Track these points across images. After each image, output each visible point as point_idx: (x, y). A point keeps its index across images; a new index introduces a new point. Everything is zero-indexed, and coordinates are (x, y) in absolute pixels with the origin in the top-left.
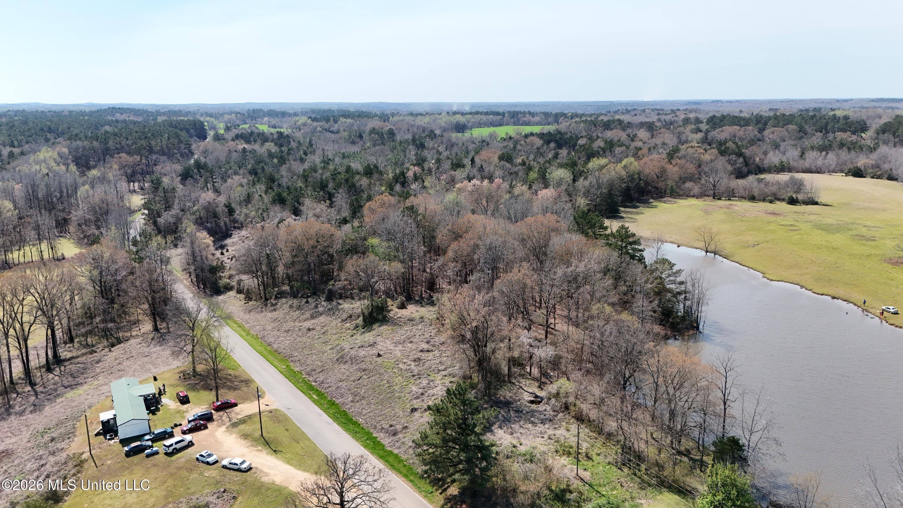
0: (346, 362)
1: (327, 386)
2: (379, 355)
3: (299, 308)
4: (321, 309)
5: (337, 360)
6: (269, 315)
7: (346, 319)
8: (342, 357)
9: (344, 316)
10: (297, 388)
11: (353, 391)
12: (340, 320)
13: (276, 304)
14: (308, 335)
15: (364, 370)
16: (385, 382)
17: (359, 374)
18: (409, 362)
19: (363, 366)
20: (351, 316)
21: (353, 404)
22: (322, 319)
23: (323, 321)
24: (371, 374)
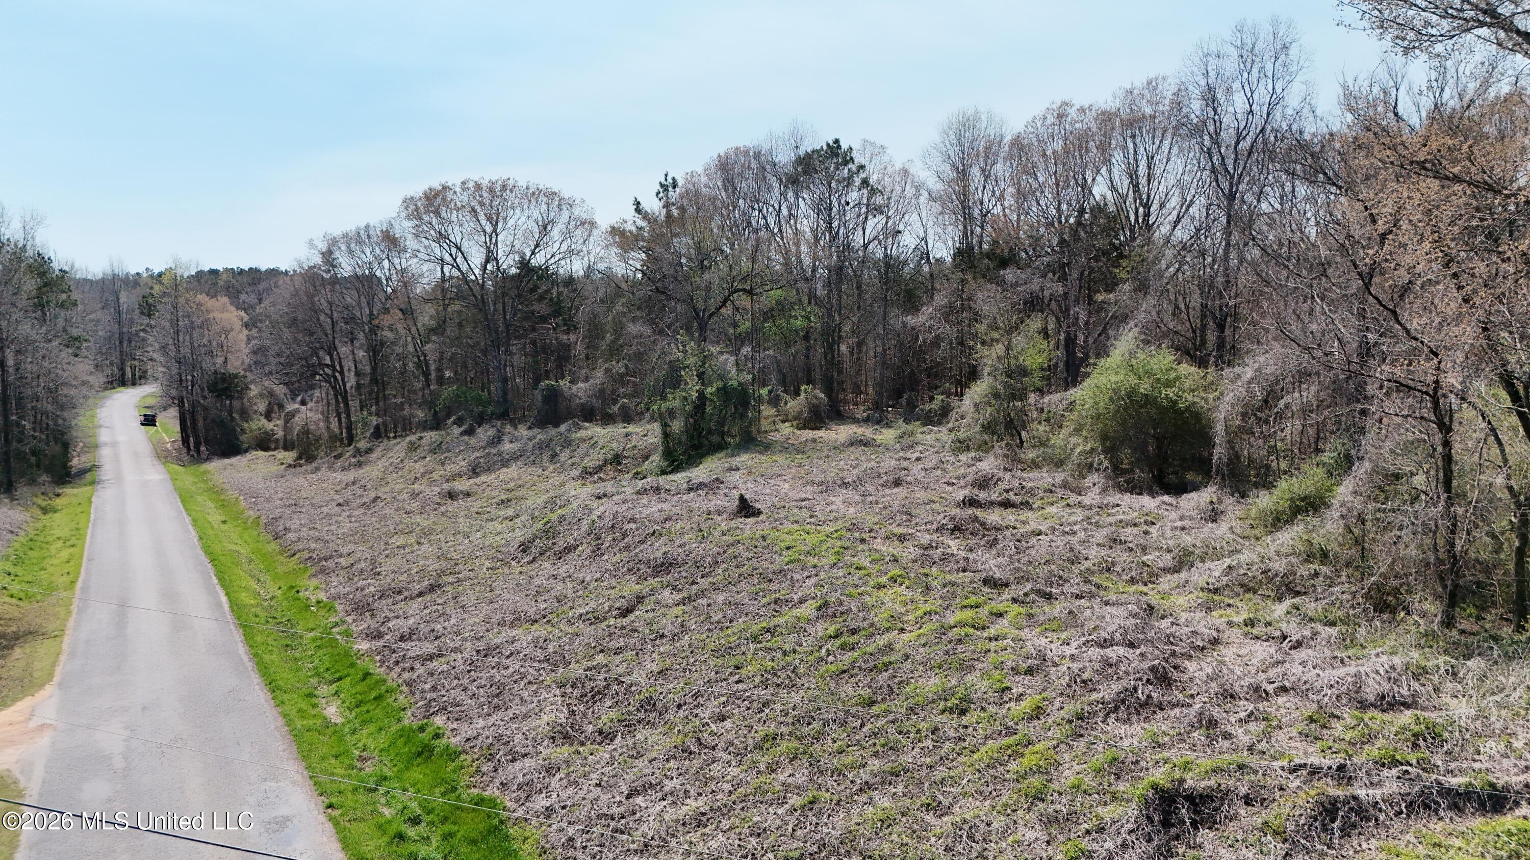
0: (569, 549)
1: (429, 648)
2: (746, 508)
3: (436, 449)
4: (507, 447)
5: (524, 548)
6: (338, 476)
7: (599, 469)
8: (549, 532)
9: (594, 459)
10: (263, 669)
11: (576, 670)
12: (575, 473)
13: (369, 451)
14: (443, 509)
15: (664, 567)
16: (808, 610)
17: (631, 587)
18: (926, 539)
19: (657, 550)
20: (617, 460)
21: (565, 751)
22: (511, 472)
23: (515, 475)
24: (704, 583)
